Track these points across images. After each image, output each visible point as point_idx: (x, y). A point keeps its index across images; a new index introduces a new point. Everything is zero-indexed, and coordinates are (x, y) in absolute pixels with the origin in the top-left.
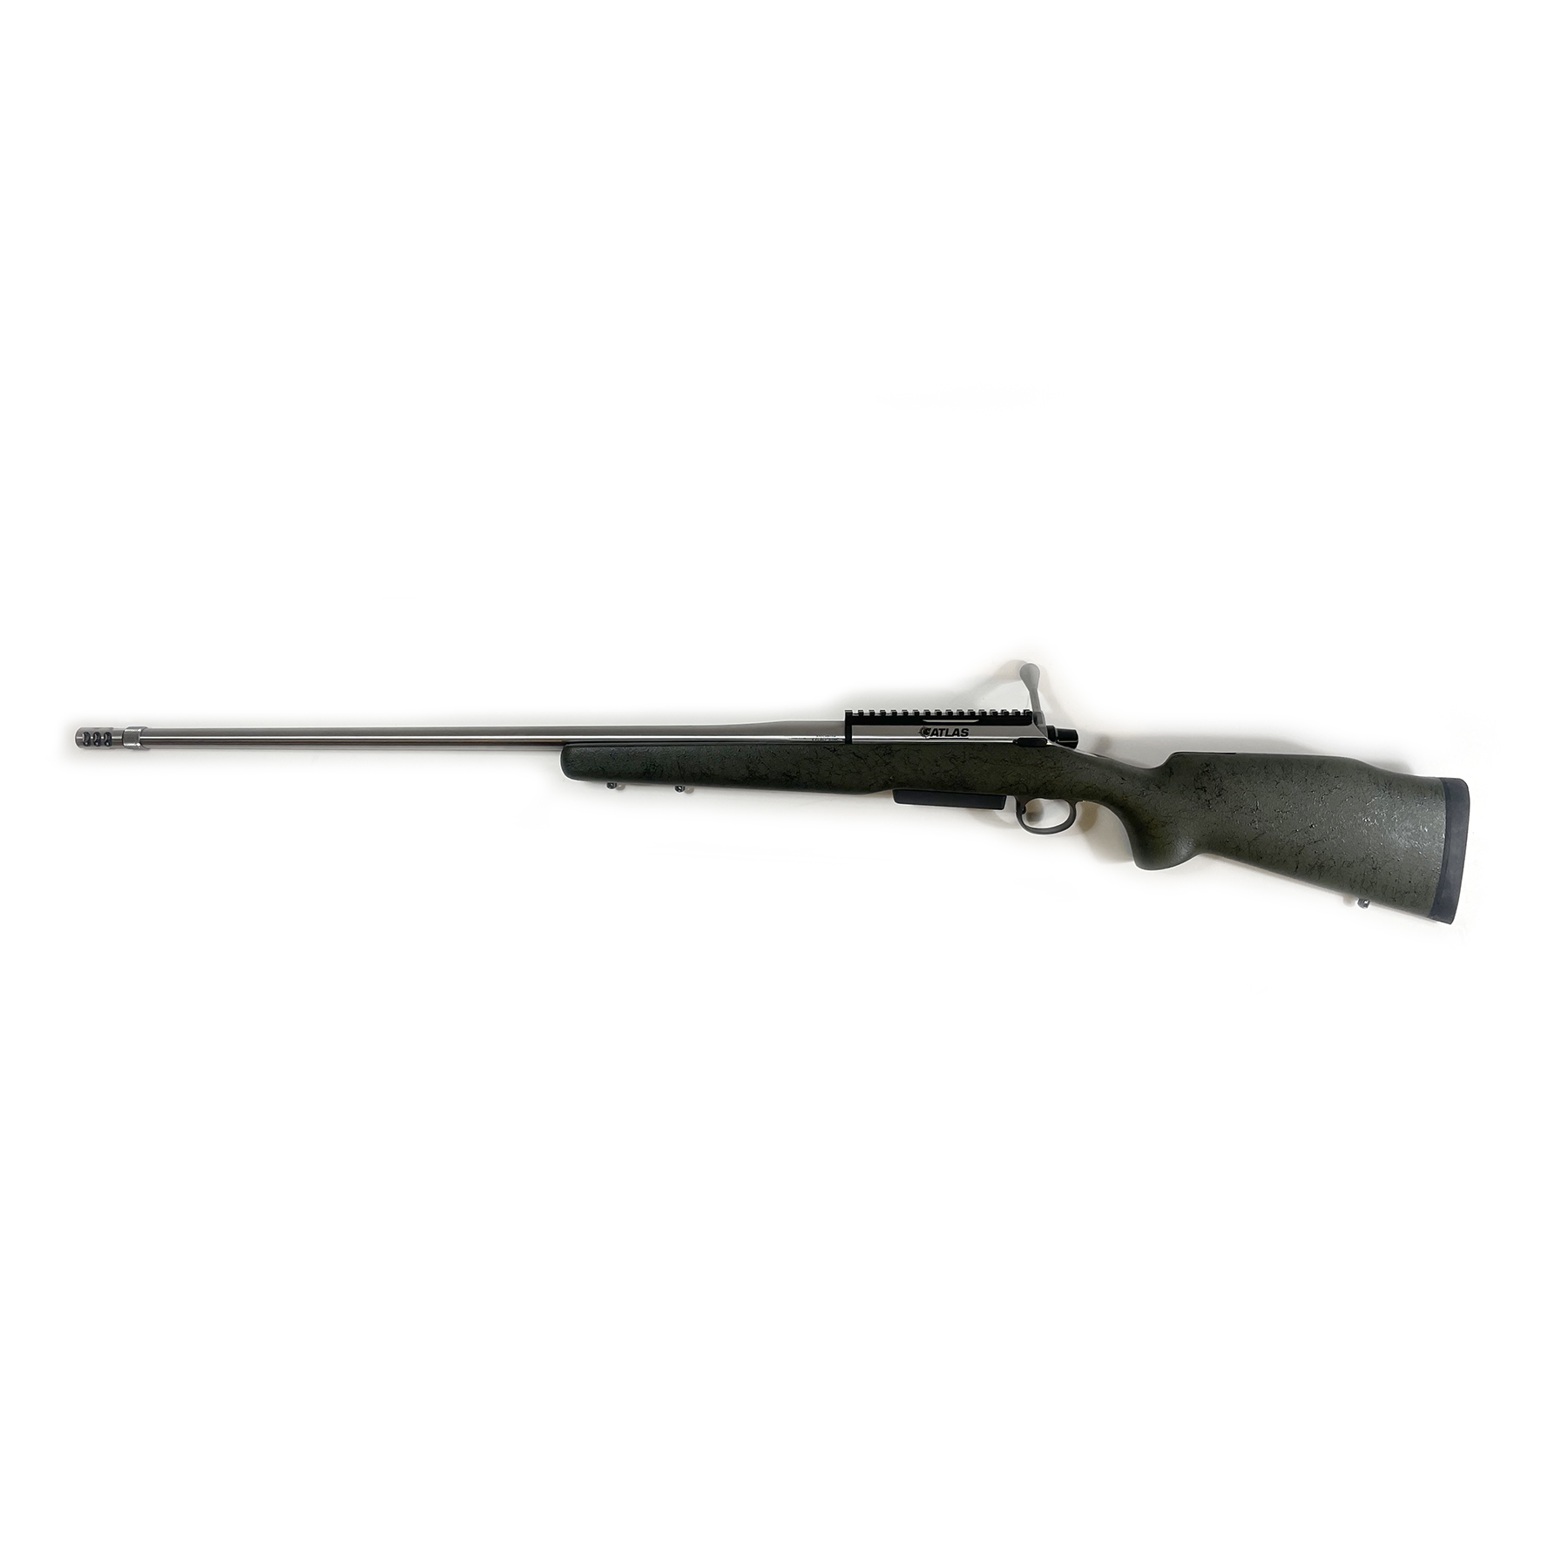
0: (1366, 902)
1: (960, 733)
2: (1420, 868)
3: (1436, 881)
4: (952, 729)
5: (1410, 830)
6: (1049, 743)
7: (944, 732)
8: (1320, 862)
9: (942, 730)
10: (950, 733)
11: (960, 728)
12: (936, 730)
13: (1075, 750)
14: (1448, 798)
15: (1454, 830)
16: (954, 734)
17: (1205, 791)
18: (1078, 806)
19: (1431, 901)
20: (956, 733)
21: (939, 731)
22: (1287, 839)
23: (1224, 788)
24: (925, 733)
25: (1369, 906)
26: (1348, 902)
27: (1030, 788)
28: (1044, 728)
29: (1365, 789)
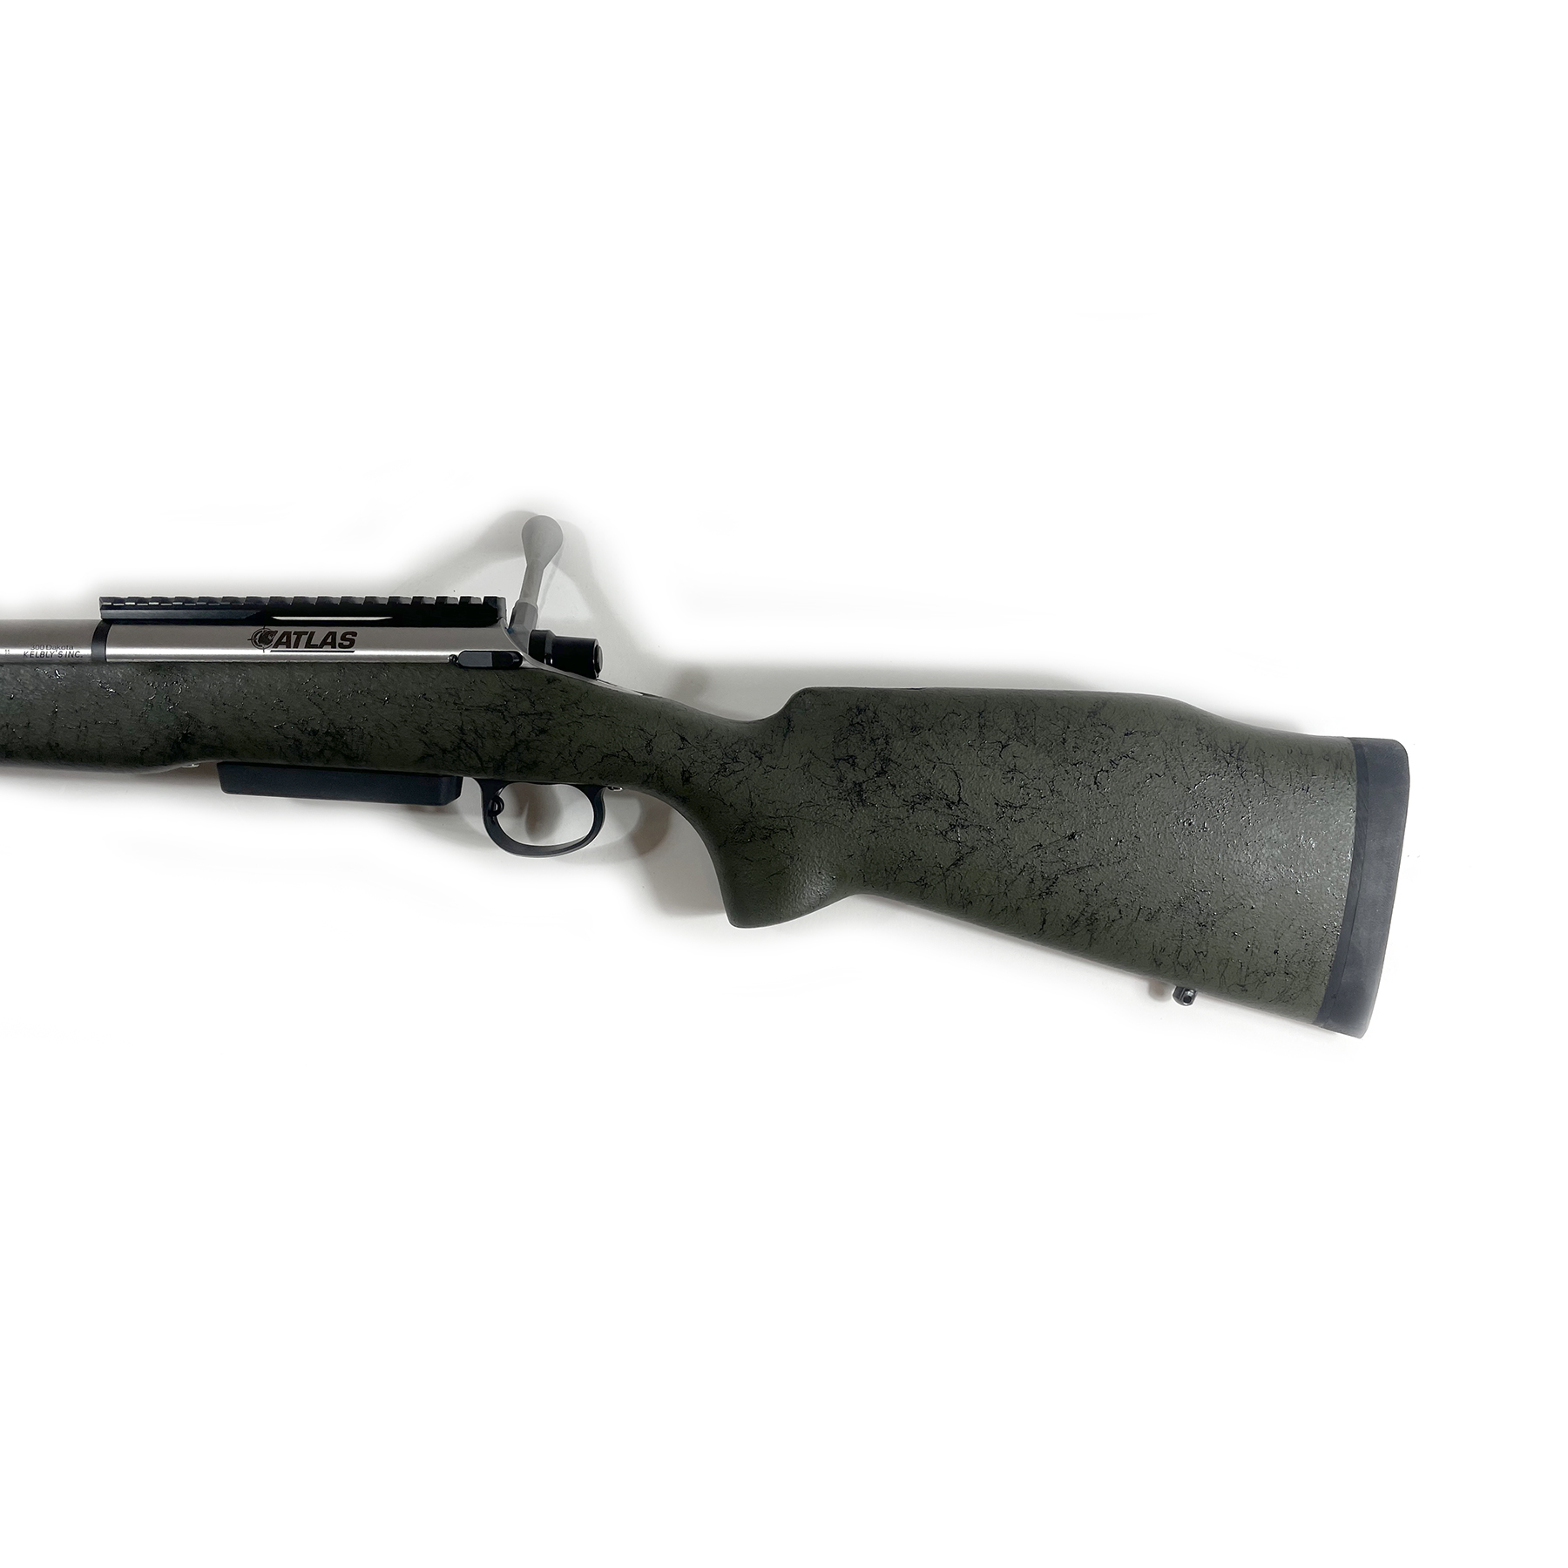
0: (1190, 993)
1: (338, 640)
2: (1297, 923)
3: (1329, 951)
4: (320, 633)
5: (1277, 844)
6: (528, 663)
7: (304, 638)
8: (1090, 910)
9: (299, 635)
10: (316, 640)
11: (340, 631)
12: (288, 634)
13: (594, 682)
14: (1363, 779)
15: (1372, 845)
16: (324, 643)
17: (854, 764)
18: (609, 802)
19: (1320, 992)
20: (329, 641)
21: (294, 638)
22: (1022, 862)
23: (893, 757)
24: (263, 641)
25: (1197, 1000)
26: (1157, 993)
27: (486, 758)
28: (524, 633)
29: (1188, 759)
